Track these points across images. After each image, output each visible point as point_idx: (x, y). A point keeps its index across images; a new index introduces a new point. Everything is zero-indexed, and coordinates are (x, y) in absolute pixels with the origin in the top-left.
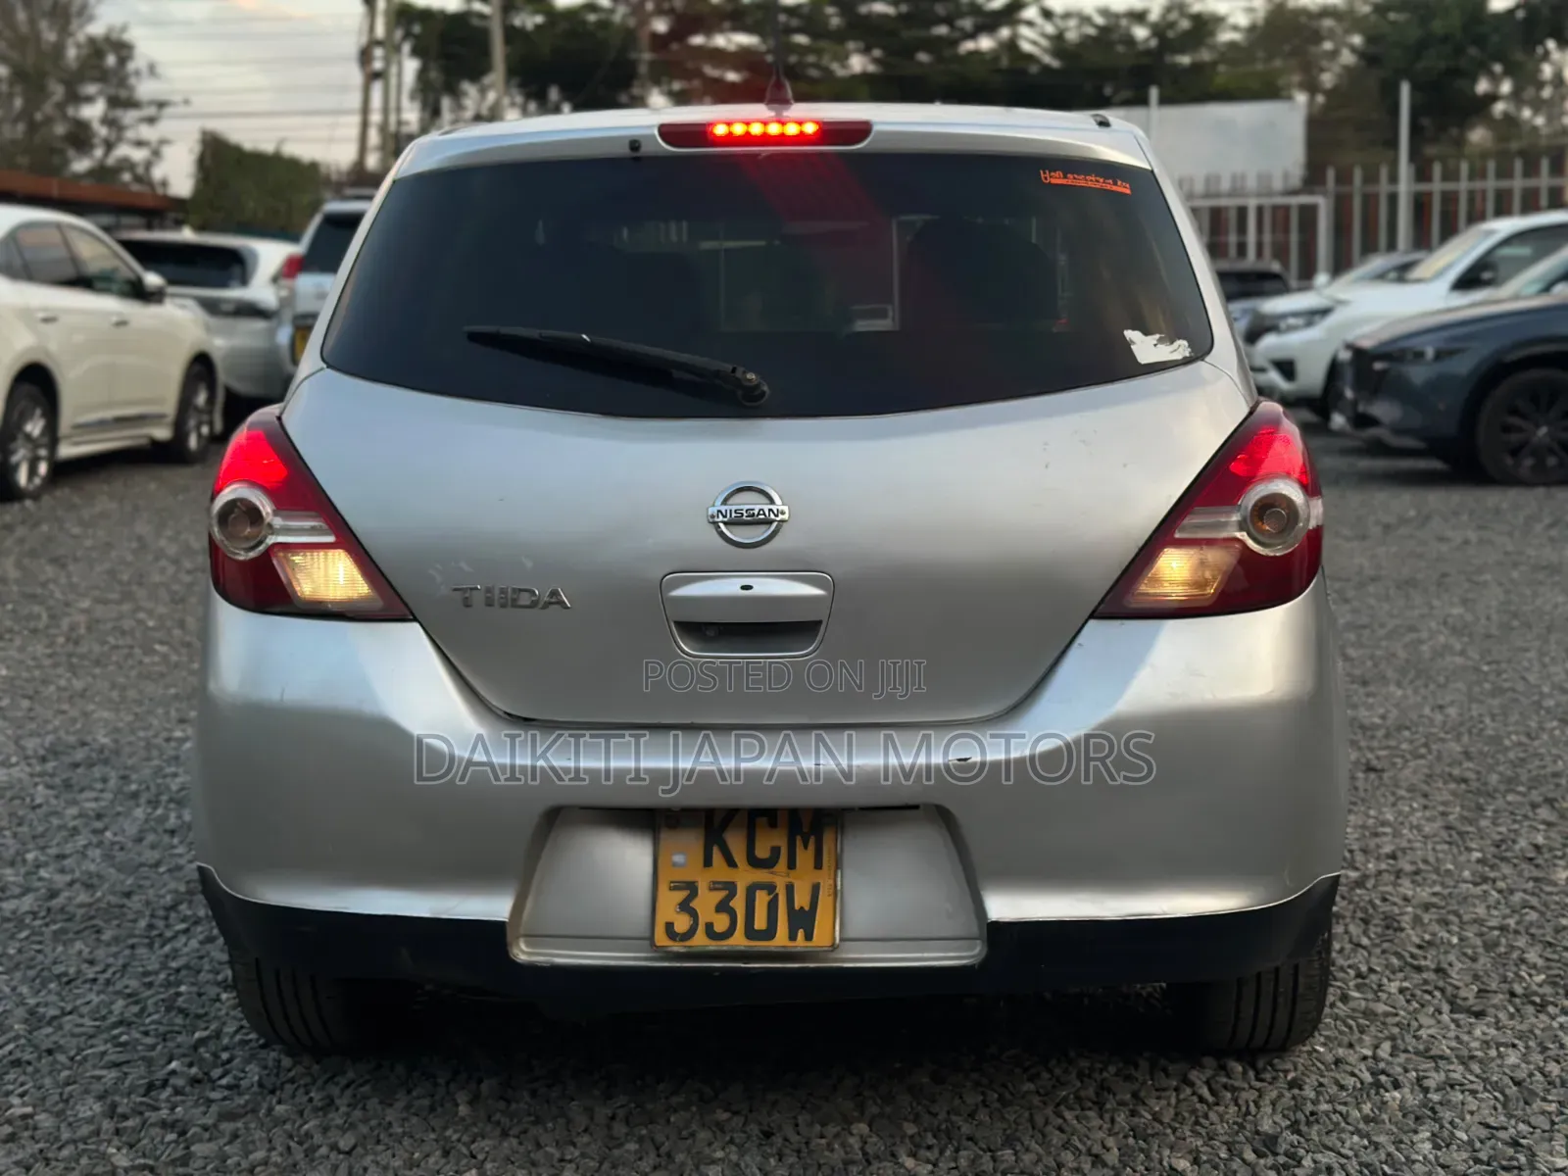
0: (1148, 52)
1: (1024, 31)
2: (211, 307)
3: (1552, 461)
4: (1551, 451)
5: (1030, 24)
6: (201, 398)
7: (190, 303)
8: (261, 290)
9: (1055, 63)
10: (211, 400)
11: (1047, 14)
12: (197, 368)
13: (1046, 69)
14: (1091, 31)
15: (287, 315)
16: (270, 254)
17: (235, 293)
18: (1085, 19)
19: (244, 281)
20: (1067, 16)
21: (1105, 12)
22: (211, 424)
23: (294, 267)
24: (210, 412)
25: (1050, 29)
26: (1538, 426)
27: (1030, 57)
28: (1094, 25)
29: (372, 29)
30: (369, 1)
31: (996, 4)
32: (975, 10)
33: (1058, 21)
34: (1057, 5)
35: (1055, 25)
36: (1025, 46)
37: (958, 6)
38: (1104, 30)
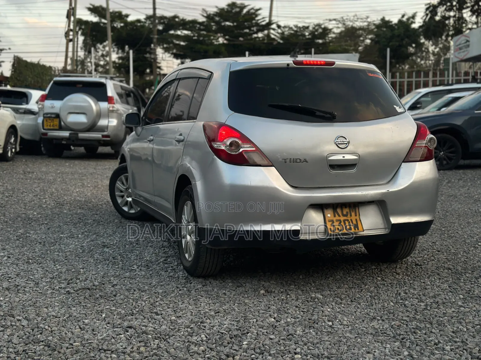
0: (309, 39)
1: (272, 31)
2: (16, 111)
3: (445, 162)
4: (445, 159)
5: (274, 29)
6: (12, 140)
7: (9, 109)
8: (33, 105)
9: (281, 42)
10: (16, 140)
11: (279, 27)
12: (11, 130)
13: (279, 43)
14: (292, 32)
15: (41, 114)
16: (36, 94)
17: (24, 106)
18: (291, 28)
19: (27, 103)
20: (285, 27)
21: (296, 26)
22: (16, 148)
23: (43, 98)
24: (16, 145)
25: (280, 31)
27: (274, 39)
28: (293, 30)
29: (69, 26)
30: (68, 17)
31: (264, 23)
32: (257, 24)
33: (282, 29)
34: (282, 24)
35: (281, 30)
36: (273, 36)
37: (252, 23)
38: (296, 31)
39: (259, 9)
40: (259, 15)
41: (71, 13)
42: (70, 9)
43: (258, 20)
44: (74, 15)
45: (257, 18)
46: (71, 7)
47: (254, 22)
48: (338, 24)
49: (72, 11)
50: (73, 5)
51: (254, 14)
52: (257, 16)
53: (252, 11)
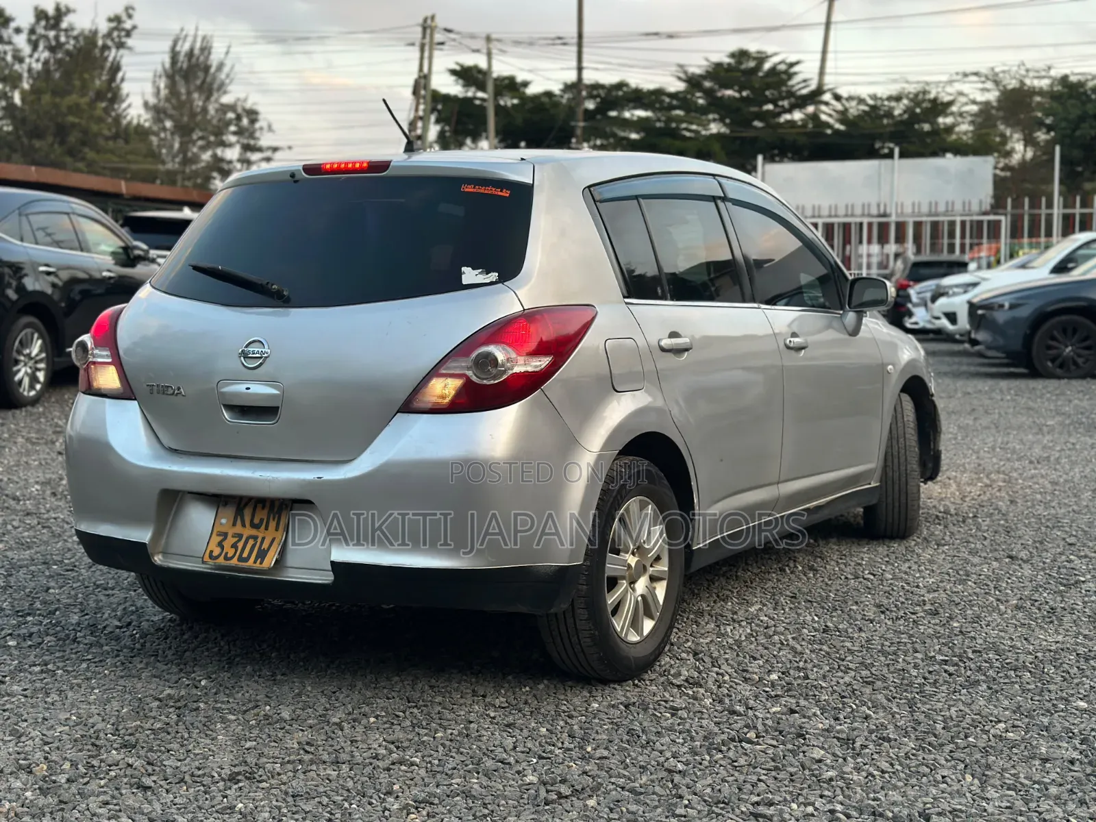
0: (902, 122)
1: (823, 108)
5: (827, 104)
9: (842, 128)
11: (837, 98)
13: (837, 132)
14: (866, 108)
18: (861, 101)
20: (850, 98)
21: (874, 97)
25: (839, 106)
26: (1067, 346)
27: (828, 125)
28: (868, 105)
29: (417, 110)
30: (415, 92)
31: (804, 92)
32: (791, 94)
33: (844, 102)
34: (843, 92)
35: (843, 105)
36: (824, 117)
37: (780, 93)
38: (873, 108)
39: (797, 63)
40: (795, 73)
41: (421, 84)
42: (420, 77)
43: (793, 86)
44: (426, 87)
45: (791, 83)
46: (422, 74)
47: (784, 89)
48: (983, 82)
49: (422, 81)
50: (426, 69)
51: (786, 72)
52: (790, 76)
53: (782, 67)
